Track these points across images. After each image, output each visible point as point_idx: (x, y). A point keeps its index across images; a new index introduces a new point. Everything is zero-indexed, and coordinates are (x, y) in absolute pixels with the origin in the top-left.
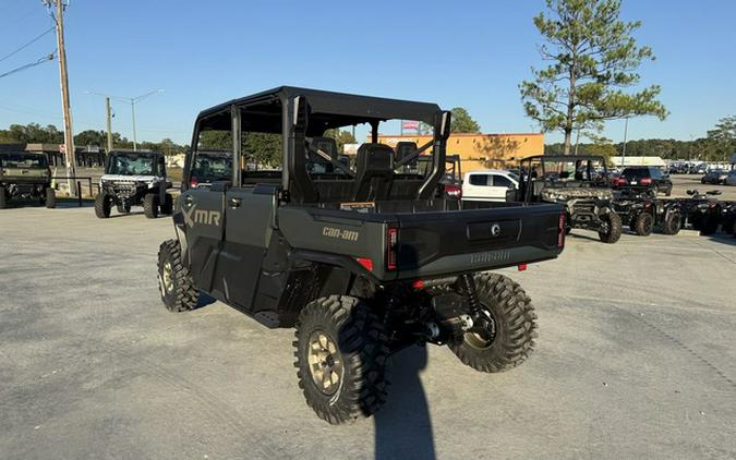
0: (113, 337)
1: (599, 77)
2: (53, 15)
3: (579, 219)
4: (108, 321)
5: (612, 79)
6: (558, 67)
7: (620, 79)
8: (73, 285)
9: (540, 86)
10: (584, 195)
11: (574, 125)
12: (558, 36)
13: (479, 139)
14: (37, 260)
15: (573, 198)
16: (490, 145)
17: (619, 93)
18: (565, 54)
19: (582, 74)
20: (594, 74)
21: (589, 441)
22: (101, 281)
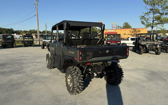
0: (34, 74)
1: (161, 14)
2: (36, 7)
3: (150, 49)
4: (35, 70)
5: (164, 14)
6: (150, 12)
7: (166, 14)
8: (31, 63)
9: (145, 16)
10: (151, 43)
11: (154, 26)
12: (149, 4)
13: (131, 30)
14: (27, 58)
15: (148, 44)
16: (133, 31)
17: (166, 17)
18: (152, 8)
19: (156, 13)
20: (159, 13)
21: (130, 102)
22: (37, 62)
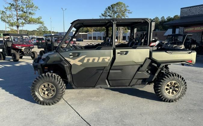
1: (24, 12)
7: (30, 13)
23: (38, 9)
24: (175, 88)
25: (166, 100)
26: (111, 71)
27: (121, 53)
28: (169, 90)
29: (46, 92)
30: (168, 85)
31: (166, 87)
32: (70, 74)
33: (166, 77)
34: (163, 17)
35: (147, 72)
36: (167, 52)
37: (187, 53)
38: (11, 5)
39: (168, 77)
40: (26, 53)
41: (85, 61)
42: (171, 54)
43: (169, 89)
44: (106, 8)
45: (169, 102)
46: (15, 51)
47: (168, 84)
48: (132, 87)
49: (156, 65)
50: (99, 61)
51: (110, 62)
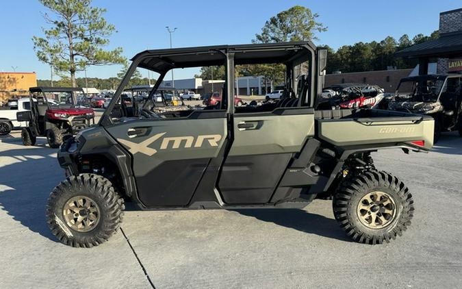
1: (86, 39)
5: (94, 41)
6: (57, 29)
7: (98, 41)
9: (48, 40)
11: (77, 68)
23: (114, 32)
24: (383, 209)
25: (362, 239)
26: (225, 169)
27: (247, 126)
28: (369, 213)
29: (80, 218)
30: (365, 203)
31: (361, 207)
32: (130, 175)
33: (360, 182)
34: (405, 35)
35: (313, 169)
36: (360, 120)
37: (411, 122)
38: (59, 25)
39: (364, 181)
40: (77, 128)
41: (164, 146)
42: (370, 125)
43: (369, 210)
44: (267, 22)
45: (371, 242)
46: (53, 125)
47: (364, 198)
48: (277, 207)
49: (332, 153)
50: (196, 146)
51: (220, 146)
